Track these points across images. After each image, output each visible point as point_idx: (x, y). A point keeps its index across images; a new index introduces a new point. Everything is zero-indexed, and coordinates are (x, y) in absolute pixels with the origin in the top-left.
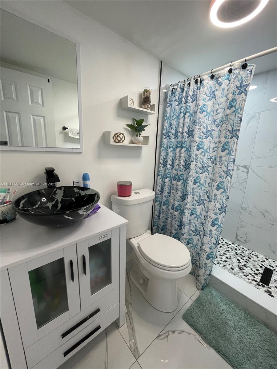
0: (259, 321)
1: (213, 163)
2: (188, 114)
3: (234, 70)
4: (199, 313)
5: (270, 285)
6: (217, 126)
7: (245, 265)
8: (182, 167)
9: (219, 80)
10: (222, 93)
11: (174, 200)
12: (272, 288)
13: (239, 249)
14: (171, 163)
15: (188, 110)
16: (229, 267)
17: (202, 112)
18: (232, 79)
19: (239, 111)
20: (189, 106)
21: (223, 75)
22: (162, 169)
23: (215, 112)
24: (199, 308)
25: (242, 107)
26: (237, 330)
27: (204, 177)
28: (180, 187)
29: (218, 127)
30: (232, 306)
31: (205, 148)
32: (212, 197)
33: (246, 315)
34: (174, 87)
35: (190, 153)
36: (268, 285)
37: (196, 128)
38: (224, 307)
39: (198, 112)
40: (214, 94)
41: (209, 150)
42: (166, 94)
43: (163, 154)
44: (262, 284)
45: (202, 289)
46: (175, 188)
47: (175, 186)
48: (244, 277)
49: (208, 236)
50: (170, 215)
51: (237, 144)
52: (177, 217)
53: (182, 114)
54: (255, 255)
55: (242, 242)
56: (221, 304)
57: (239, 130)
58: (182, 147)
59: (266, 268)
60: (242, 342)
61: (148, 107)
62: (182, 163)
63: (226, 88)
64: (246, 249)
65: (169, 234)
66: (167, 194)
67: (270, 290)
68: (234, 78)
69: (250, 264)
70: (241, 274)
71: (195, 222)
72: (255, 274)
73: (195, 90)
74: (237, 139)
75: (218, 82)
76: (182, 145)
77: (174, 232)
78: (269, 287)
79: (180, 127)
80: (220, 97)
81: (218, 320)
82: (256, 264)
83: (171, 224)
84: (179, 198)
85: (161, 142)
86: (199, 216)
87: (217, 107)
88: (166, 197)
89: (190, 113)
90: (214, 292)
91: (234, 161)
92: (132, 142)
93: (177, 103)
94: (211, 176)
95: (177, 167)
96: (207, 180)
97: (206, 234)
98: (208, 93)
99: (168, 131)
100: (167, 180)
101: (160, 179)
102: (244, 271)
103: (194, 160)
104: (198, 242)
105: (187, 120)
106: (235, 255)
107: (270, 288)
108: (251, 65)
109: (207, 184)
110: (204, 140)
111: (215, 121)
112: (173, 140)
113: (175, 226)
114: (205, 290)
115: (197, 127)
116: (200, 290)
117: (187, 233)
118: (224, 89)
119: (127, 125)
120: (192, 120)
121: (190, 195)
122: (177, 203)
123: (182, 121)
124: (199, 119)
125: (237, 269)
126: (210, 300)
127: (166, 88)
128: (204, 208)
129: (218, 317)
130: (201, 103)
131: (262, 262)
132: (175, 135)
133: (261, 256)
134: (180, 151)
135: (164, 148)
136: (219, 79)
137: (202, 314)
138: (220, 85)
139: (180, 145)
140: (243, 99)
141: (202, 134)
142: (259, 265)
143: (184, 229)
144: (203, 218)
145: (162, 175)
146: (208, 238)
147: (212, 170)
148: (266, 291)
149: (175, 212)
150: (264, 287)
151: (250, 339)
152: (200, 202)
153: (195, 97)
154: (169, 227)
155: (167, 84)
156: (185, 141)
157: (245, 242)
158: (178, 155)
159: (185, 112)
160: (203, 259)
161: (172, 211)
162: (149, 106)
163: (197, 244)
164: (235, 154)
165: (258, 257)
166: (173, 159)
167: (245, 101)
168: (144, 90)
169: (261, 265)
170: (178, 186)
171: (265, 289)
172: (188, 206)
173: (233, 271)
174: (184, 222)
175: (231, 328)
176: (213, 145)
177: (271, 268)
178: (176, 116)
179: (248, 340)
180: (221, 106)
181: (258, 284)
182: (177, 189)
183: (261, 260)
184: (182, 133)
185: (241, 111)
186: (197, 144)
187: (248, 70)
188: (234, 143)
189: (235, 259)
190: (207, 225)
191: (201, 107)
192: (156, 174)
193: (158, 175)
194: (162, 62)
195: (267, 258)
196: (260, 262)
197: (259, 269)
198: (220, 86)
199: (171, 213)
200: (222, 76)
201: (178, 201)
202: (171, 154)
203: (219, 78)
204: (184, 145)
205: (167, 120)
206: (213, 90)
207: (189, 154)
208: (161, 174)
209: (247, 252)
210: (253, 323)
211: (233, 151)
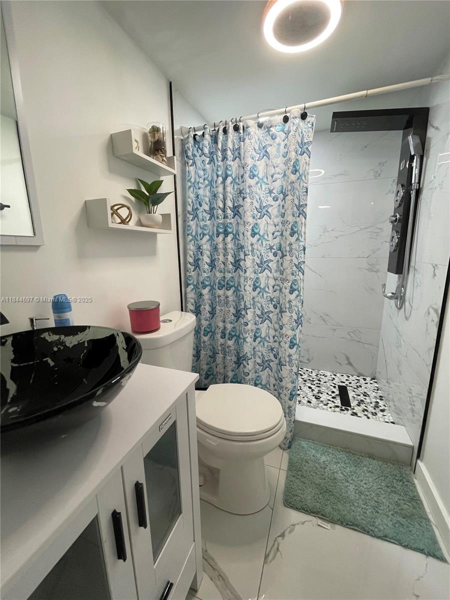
0: (363, 455)
1: (275, 255)
2: (229, 179)
3: (293, 118)
4: (301, 484)
5: (352, 405)
6: (275, 199)
7: (319, 392)
8: (231, 266)
9: (271, 131)
10: (278, 150)
11: (224, 322)
12: (356, 408)
13: (304, 373)
14: (208, 261)
15: (229, 173)
16: (305, 401)
17: (253, 176)
18: (292, 131)
19: (303, 178)
20: (230, 165)
21: (276, 124)
22: (193, 273)
23: (270, 178)
24: (297, 477)
25: (306, 173)
26: (349, 480)
27: (264, 277)
28: (231, 299)
29: (277, 200)
30: (330, 451)
31: (261, 233)
32: (285, 304)
33: (348, 455)
34: (196, 133)
35: (239, 242)
36: (350, 407)
37: (247, 202)
38: (323, 458)
39: (246, 176)
40: (266, 151)
41: (268, 235)
42: (183, 142)
43: (191, 247)
44: (345, 408)
45: (289, 447)
46: (223, 301)
47: (222, 298)
48: (325, 407)
49: (287, 364)
50: (220, 348)
51: (305, 224)
52: (232, 348)
53: (220, 179)
54: (322, 374)
55: (304, 362)
56: (319, 456)
57: (306, 205)
58: (226, 234)
59: (339, 386)
60: (361, 493)
61: (163, 160)
62: (230, 259)
63: (283, 144)
64: (310, 370)
65: (222, 381)
66: (208, 315)
67: (354, 411)
68: (294, 129)
69: (323, 388)
70: (321, 405)
71: (261, 349)
72: (333, 398)
73: (235, 141)
74: (305, 218)
75: (271, 133)
76: (226, 230)
77: (230, 374)
78: (352, 407)
79: (219, 199)
80: (276, 157)
81: (325, 479)
82: (329, 385)
83: (224, 363)
84: (233, 317)
85: (186, 227)
86: (264, 338)
87: (273, 171)
88: (207, 320)
89: (232, 178)
90: (304, 444)
91: (304, 249)
92: (140, 223)
93: (208, 159)
94: (275, 275)
95: (222, 266)
96: (269, 282)
97: (284, 363)
98: (257, 148)
99: (195, 207)
100: (205, 291)
101: (192, 290)
102: (321, 399)
103: (250, 253)
104: (269, 378)
105: (229, 189)
106: (304, 382)
107: (354, 409)
108: (312, 116)
109: (271, 288)
110: (259, 221)
111: (271, 192)
112: (208, 222)
113: (231, 365)
114: (293, 446)
115: (248, 200)
116: (286, 450)
117: (252, 371)
118: (279, 145)
119: (130, 191)
120: (235, 190)
121: (251, 308)
122: (229, 326)
123: (221, 189)
124: (250, 187)
125: (314, 400)
126: (305, 457)
127: (182, 133)
128: (270, 325)
129: (323, 477)
130: (250, 162)
131: (332, 380)
132: (210, 214)
133: (328, 374)
134: (224, 240)
135: (192, 235)
136: (271, 129)
137: (305, 483)
138: (273, 137)
139: (223, 230)
140: (306, 163)
141: (256, 212)
142: (331, 386)
143: (248, 365)
144: (272, 340)
145: (195, 283)
146: (288, 367)
147: (275, 265)
148: (352, 415)
149: (229, 341)
150: (348, 410)
151: (366, 484)
152: (264, 316)
153: (236, 153)
154: (220, 369)
155: (182, 125)
156: (231, 223)
157: (308, 362)
158: (221, 246)
159: (223, 176)
160: (285, 402)
161: (222, 341)
162: (165, 159)
163: (268, 383)
164: (305, 240)
165: (326, 376)
166: (211, 254)
167: (309, 164)
168: (153, 127)
169: (333, 385)
170: (228, 297)
171: (350, 412)
172: (249, 327)
173: (312, 404)
174: (246, 353)
175: (343, 481)
176: (271, 229)
177: (344, 384)
178: (208, 181)
179: (365, 486)
180: (278, 170)
181: (342, 410)
182: (227, 303)
183: (331, 379)
184: (224, 211)
185: (305, 178)
186: (251, 227)
187: (309, 122)
188: (302, 223)
189: (305, 388)
190: (283, 349)
191: (250, 169)
192: (183, 283)
193: (187, 285)
194: (171, 83)
195: (334, 374)
196: (331, 381)
197: (334, 390)
198: (274, 139)
199: (222, 345)
200: (276, 126)
201: (232, 323)
202: (206, 247)
203: (271, 127)
204: (230, 230)
205: (192, 189)
206: (264, 145)
207: (238, 244)
208: (192, 282)
209: (314, 374)
210: (358, 461)
211: (302, 236)
